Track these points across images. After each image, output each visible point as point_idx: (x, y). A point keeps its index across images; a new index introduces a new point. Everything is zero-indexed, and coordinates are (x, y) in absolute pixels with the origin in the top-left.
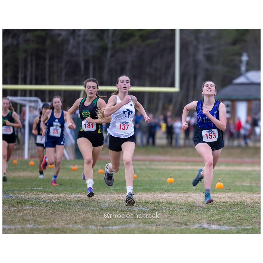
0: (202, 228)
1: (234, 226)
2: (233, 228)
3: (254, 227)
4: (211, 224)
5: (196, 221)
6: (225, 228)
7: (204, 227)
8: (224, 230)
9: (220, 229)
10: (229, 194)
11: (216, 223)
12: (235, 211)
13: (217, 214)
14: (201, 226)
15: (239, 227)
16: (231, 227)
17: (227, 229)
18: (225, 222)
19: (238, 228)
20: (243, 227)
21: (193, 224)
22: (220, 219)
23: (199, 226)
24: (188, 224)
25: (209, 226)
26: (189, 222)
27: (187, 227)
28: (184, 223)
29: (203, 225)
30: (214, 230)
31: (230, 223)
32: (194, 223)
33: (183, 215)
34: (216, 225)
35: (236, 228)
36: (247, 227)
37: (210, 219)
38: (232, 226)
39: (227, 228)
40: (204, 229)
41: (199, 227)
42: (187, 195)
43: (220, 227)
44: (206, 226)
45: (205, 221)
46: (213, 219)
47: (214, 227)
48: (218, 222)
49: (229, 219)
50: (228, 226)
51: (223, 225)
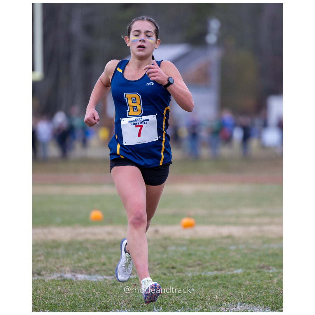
0: (63, 278)
1: (111, 275)
2: (108, 278)
4: (76, 272)
5: (55, 269)
6: (97, 278)
7: (65, 278)
8: (95, 282)
9: (88, 279)
10: (109, 228)
11: (84, 271)
12: (114, 253)
13: (87, 258)
14: (61, 276)
16: (105, 277)
18: (97, 269)
21: (50, 274)
22: (91, 266)
23: (59, 275)
24: (43, 273)
25: (74, 276)
26: (45, 270)
27: (40, 278)
28: (37, 272)
29: (65, 273)
30: (80, 281)
31: (105, 271)
32: (52, 271)
33: (38, 261)
34: (85, 274)
35: (113, 279)
37: (76, 265)
38: (107, 275)
39: (100, 278)
40: (64, 280)
41: (58, 277)
42: (46, 231)
43: (90, 277)
44: (69, 276)
45: (68, 269)
46: (80, 265)
47: (81, 277)
48: (87, 270)
49: (104, 264)
50: (102, 276)
51: (94, 275)
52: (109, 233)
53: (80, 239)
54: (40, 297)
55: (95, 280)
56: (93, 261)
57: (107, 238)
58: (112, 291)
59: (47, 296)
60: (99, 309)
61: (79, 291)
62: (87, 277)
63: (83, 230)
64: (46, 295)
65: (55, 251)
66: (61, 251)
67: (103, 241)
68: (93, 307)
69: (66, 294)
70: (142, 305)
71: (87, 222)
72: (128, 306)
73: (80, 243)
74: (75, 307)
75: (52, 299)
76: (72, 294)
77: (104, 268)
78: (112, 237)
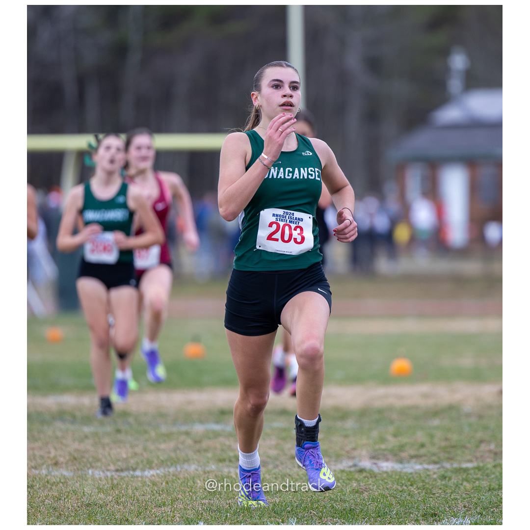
0: (358, 468)
1: (435, 463)
2: (431, 467)
3: (481, 465)
4: (378, 459)
5: (344, 453)
6: (412, 468)
7: (363, 467)
8: (411, 473)
9: (399, 470)
10: (424, 388)
11: (390, 457)
13: (395, 435)
14: (355, 465)
15: (447, 465)
16: (426, 466)
17: (419, 470)
18: (412, 452)
19: (443, 467)
20: (456, 465)
21: (336, 461)
22: (402, 448)
23: (351, 463)
25: (376, 464)
29: (360, 461)
30: (386, 472)
31: (425, 456)
32: (338, 457)
34: (393, 461)
35: (439, 468)
36: (465, 465)
37: (377, 447)
38: (429, 463)
39: (418, 467)
40: (361, 471)
41: (350, 467)
43: (401, 466)
44: (366, 464)
45: (364, 453)
46: (383, 446)
47: (387, 466)
48: (395, 455)
49: (423, 446)
50: (421, 464)
51: (408, 462)
52: (425, 396)
53: (378, 404)
54: (324, 498)
55: (409, 470)
56: (404, 440)
57: (422, 402)
58: (441, 489)
59: (337, 497)
60: (423, 516)
61: (387, 489)
62: (397, 467)
63: (381, 391)
64: (335, 496)
65: (339, 424)
66: (350, 424)
67: (416, 407)
68: (412, 514)
69: (366, 493)
70: (492, 510)
71: (386, 379)
72: (470, 512)
73: (380, 411)
74: (384, 513)
75: (345, 501)
76: (376, 493)
77: (423, 451)
78: (430, 402)
